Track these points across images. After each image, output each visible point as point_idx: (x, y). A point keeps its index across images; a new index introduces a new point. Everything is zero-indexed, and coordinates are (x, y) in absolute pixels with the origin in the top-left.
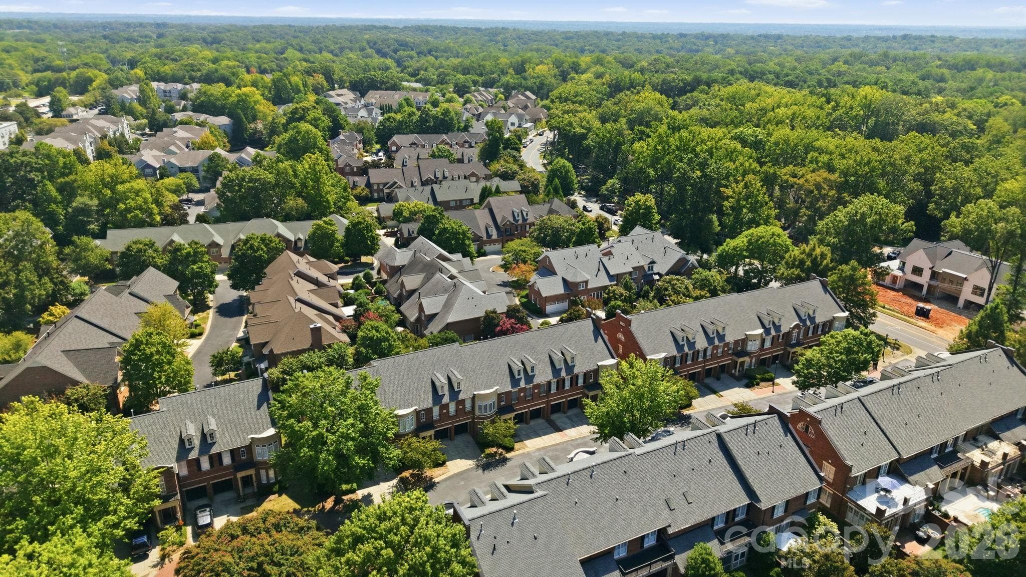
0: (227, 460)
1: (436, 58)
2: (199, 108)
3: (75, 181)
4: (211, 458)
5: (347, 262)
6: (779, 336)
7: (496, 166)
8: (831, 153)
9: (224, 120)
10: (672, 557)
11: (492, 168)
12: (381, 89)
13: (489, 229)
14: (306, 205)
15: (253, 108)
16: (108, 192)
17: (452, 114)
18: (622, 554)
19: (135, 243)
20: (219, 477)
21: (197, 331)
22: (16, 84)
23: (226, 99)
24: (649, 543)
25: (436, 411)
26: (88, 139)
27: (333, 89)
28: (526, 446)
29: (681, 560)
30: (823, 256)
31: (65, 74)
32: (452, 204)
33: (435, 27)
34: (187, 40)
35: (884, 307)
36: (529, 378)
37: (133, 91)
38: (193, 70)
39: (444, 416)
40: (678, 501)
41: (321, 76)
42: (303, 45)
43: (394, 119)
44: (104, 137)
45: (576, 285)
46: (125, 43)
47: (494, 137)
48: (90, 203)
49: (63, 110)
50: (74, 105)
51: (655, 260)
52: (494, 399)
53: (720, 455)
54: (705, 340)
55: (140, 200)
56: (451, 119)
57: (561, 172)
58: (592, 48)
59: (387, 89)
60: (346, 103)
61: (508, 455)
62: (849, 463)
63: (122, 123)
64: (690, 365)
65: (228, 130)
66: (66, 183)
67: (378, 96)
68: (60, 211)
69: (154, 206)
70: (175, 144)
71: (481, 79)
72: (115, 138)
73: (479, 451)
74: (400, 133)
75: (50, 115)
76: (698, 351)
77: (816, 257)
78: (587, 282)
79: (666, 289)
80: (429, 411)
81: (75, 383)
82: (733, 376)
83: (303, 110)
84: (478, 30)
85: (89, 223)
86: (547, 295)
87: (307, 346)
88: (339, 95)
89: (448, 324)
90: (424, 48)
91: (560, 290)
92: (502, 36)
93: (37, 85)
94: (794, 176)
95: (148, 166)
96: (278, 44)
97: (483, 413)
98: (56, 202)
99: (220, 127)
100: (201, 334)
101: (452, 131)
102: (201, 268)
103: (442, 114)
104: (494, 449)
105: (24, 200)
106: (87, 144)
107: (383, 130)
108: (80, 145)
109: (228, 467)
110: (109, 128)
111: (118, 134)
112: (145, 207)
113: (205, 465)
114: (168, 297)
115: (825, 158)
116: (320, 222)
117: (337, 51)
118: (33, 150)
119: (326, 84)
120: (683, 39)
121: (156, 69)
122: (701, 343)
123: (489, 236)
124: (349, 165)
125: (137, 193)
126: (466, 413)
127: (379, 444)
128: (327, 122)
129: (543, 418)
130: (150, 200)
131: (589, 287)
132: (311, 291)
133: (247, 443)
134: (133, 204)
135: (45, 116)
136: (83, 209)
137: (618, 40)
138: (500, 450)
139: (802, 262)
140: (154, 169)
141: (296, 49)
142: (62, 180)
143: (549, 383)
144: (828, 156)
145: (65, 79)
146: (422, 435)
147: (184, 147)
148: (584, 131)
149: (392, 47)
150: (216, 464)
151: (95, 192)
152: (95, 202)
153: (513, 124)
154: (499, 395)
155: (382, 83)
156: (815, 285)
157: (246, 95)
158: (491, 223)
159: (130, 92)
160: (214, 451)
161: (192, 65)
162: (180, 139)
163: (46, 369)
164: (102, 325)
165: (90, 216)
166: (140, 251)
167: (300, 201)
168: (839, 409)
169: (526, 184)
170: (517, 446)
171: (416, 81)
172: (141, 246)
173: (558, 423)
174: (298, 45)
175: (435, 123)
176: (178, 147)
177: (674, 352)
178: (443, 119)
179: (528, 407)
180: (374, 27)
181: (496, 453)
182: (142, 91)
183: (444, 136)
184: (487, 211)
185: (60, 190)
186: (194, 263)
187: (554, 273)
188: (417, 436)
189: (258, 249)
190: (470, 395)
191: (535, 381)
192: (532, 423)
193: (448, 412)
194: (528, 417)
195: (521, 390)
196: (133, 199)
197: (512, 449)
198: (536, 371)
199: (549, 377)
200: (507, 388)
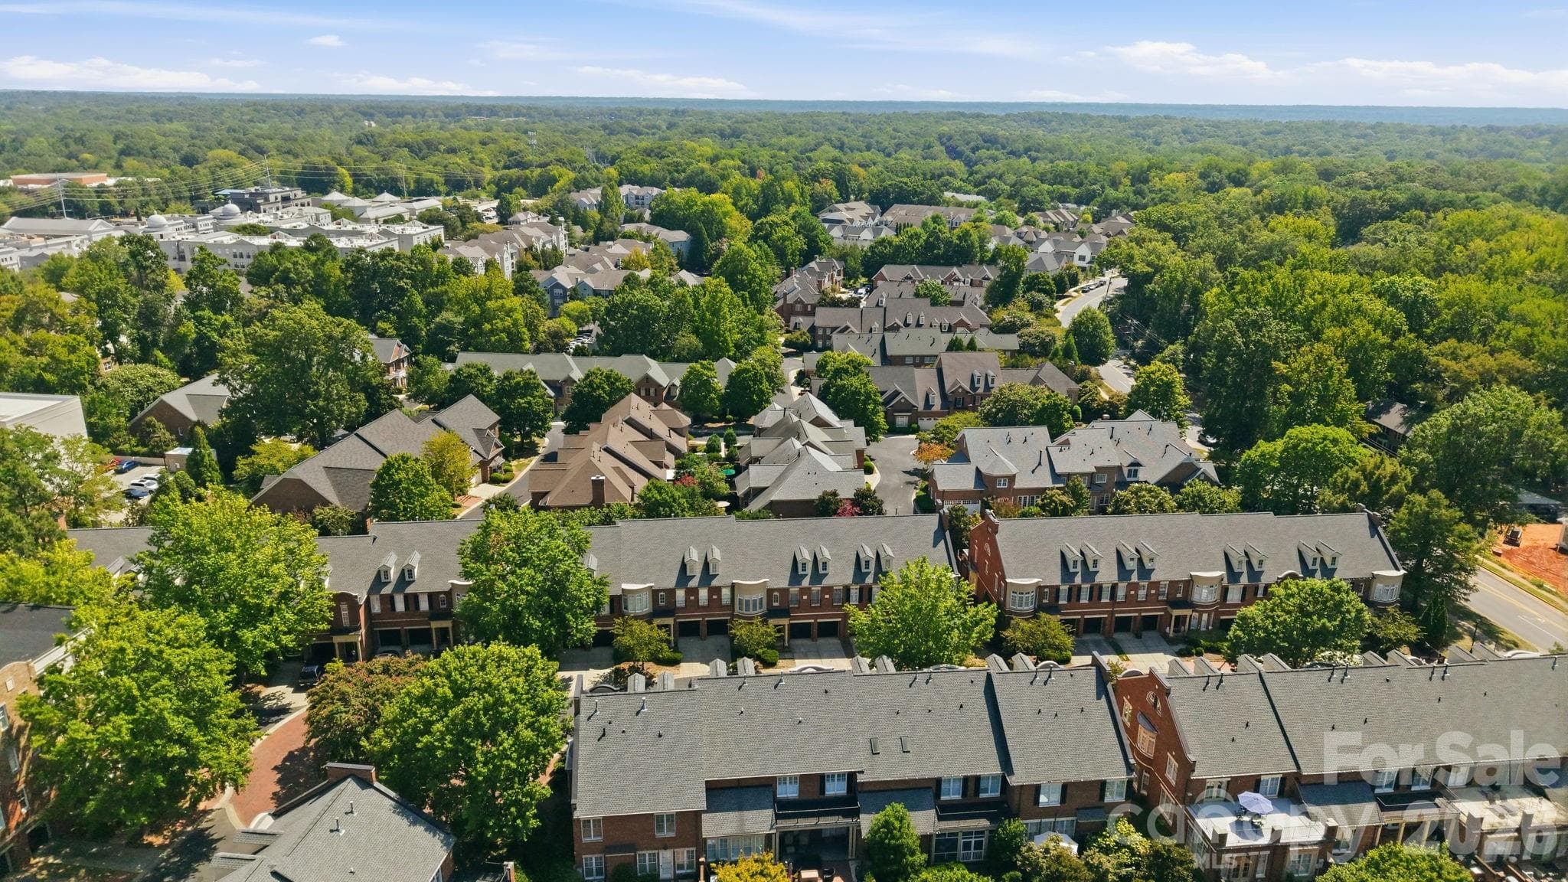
0: (424, 605)
1: (1034, 160)
2: (658, 220)
3: (446, 292)
4: (406, 597)
5: (729, 421)
6: (1257, 588)
7: (1003, 315)
8: (1534, 324)
9: (681, 236)
10: (856, 814)
11: (994, 316)
12: (912, 203)
13: (931, 397)
14: (701, 345)
15: (721, 222)
16: (477, 309)
17: (974, 238)
18: (788, 792)
19: (468, 366)
20: (416, 623)
21: (503, 476)
22: (478, 184)
23: (691, 207)
24: (836, 789)
25: (680, 594)
26: (508, 250)
27: (846, 200)
28: (794, 665)
29: (867, 822)
30: (1394, 478)
31: (528, 172)
32: (909, 361)
33: (1056, 116)
34: (698, 132)
35: (1540, 586)
36: (817, 577)
37: (595, 196)
38: (677, 171)
39: (692, 603)
40: (889, 745)
41: (830, 182)
42: (846, 140)
44: (530, 248)
45: (994, 479)
46: (625, 136)
47: (1010, 272)
48: (455, 319)
49: (511, 215)
50: (525, 210)
51: (1140, 460)
52: (761, 595)
53: (982, 702)
54: (1116, 573)
55: (508, 322)
56: (972, 246)
58: (1305, 149)
59: (921, 203)
60: (852, 221)
62: (1191, 758)
63: (558, 234)
64: (1084, 606)
65: (684, 250)
66: (436, 295)
67: (903, 213)
68: (422, 326)
69: (525, 330)
70: (601, 261)
71: (1074, 192)
72: (543, 251)
73: (729, 659)
74: (895, 263)
75: (496, 220)
76: (1100, 587)
77: (1379, 479)
78: (1012, 479)
79: (1127, 503)
80: (671, 593)
81: (325, 503)
82: (1165, 636)
83: (771, 226)
84: (1122, 119)
85: (449, 343)
86: (946, 488)
87: (587, 502)
88: (848, 209)
89: (772, 502)
90: (1020, 146)
91: (969, 484)
92: (1157, 128)
93: (497, 185)
94: (1455, 357)
95: (558, 286)
96: (811, 139)
97: (744, 611)
98: (418, 316)
99: (673, 244)
100: (506, 481)
101: (971, 263)
102: (529, 403)
103: (959, 238)
105: (389, 310)
106: (506, 255)
107: (872, 257)
108: (497, 257)
109: (424, 614)
110: (538, 239)
111: (549, 246)
112: (513, 330)
113: (400, 606)
114: (479, 432)
115: (1521, 332)
116: (698, 366)
117: (891, 149)
118: (409, 254)
119: (835, 193)
120: (1493, 136)
121: (633, 167)
122: (1107, 575)
123: (928, 405)
124: (801, 302)
125: (509, 312)
126: (722, 607)
127: (568, 610)
128: (800, 242)
129: (840, 638)
130: (522, 321)
131: (1017, 486)
132: (634, 443)
133: (447, 589)
134: (500, 324)
135: (488, 222)
136: (445, 326)
137: (1364, 136)
138: (758, 664)
139: (1356, 484)
140: (565, 289)
141: (835, 147)
142: (431, 290)
143: (847, 589)
144: (1529, 330)
145: (527, 177)
146: (657, 621)
147: (612, 267)
148: (1150, 270)
149: (972, 144)
150: (412, 607)
151: (462, 306)
152: (461, 319)
153: (1082, 258)
154: (770, 592)
155: (916, 193)
156: (1359, 521)
157: (714, 204)
158: (935, 388)
159: (590, 197)
160: (409, 590)
161: (677, 164)
162: (610, 256)
163: (301, 483)
164: (381, 448)
165: (452, 335)
166: (470, 376)
167: (694, 339)
168: (1214, 682)
169: (1032, 341)
170: (780, 663)
171: (978, 194)
172: (472, 371)
174: (839, 139)
175: (946, 251)
176: (605, 265)
177: (1056, 580)
178: (957, 245)
179: (815, 617)
180: (962, 115)
182: (604, 195)
183: (955, 270)
184: (934, 371)
185: (427, 303)
186: (523, 396)
187: (968, 460)
188: (650, 622)
189: (598, 388)
190: (728, 582)
191: (826, 582)
192: (821, 641)
193: (697, 600)
194: (815, 631)
195: (803, 591)
196: (502, 320)
197: (773, 665)
198: (830, 569)
199: (849, 581)
200: (784, 583)
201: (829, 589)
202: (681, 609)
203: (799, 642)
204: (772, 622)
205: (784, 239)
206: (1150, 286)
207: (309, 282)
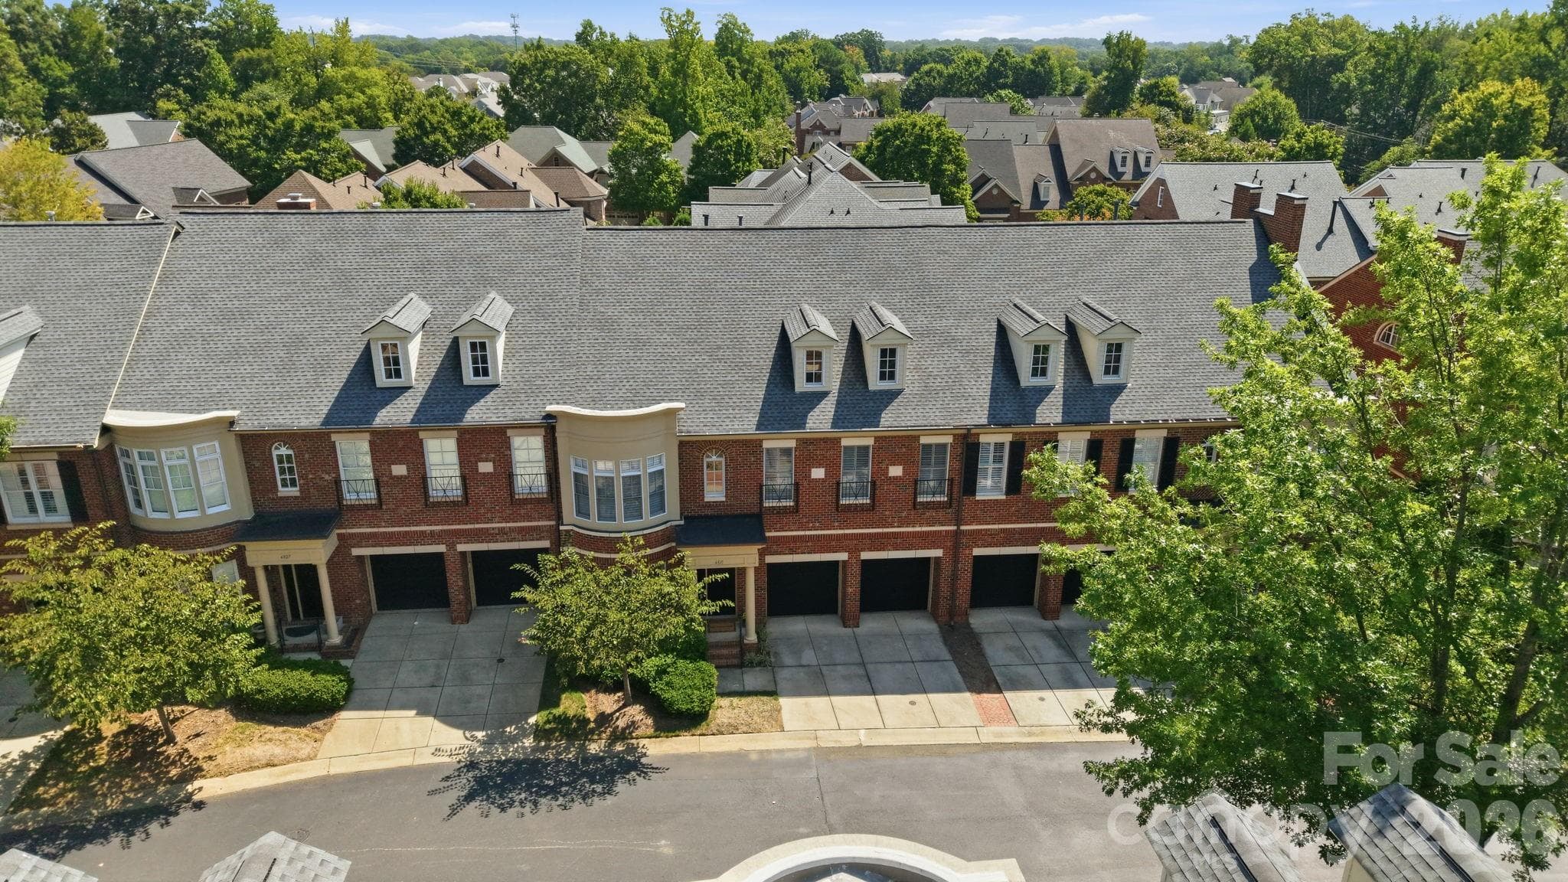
3: (265, 57)
13: (1042, 186)
17: (1054, 61)
25: (354, 453)
28: (775, 721)
36: (861, 401)
39: (402, 492)
41: (858, 50)
43: (940, 74)
47: (1123, 70)
52: (660, 459)
55: (360, 99)
56: (1051, 71)
57: (1265, 119)
61: (656, 749)
66: (251, 62)
73: (534, 693)
74: (947, 96)
80: (317, 447)
97: (594, 521)
103: (1033, 61)
104: (608, 703)
119: (863, 64)
123: (1038, 200)
124: (821, 126)
126: (518, 505)
129: (935, 616)
138: (636, 712)
142: (243, 54)
143: (968, 447)
148: (1341, 53)
154: (691, 452)
158: (1049, 171)
170: (724, 710)
173: (996, 652)
178: (1032, 72)
179: (854, 544)
181: (604, 719)
184: (1046, 149)
189: (434, 130)
190: (531, 413)
191: (891, 419)
192: (872, 624)
193: (420, 478)
194: (851, 588)
195: (813, 450)
196: (349, 96)
197: (691, 720)
198: (907, 376)
199: (977, 415)
200: (744, 423)
201: (902, 446)
202: (362, 509)
203: (797, 626)
204: (697, 557)
205: (798, 70)
206: (1340, 77)
207: (52, 38)
